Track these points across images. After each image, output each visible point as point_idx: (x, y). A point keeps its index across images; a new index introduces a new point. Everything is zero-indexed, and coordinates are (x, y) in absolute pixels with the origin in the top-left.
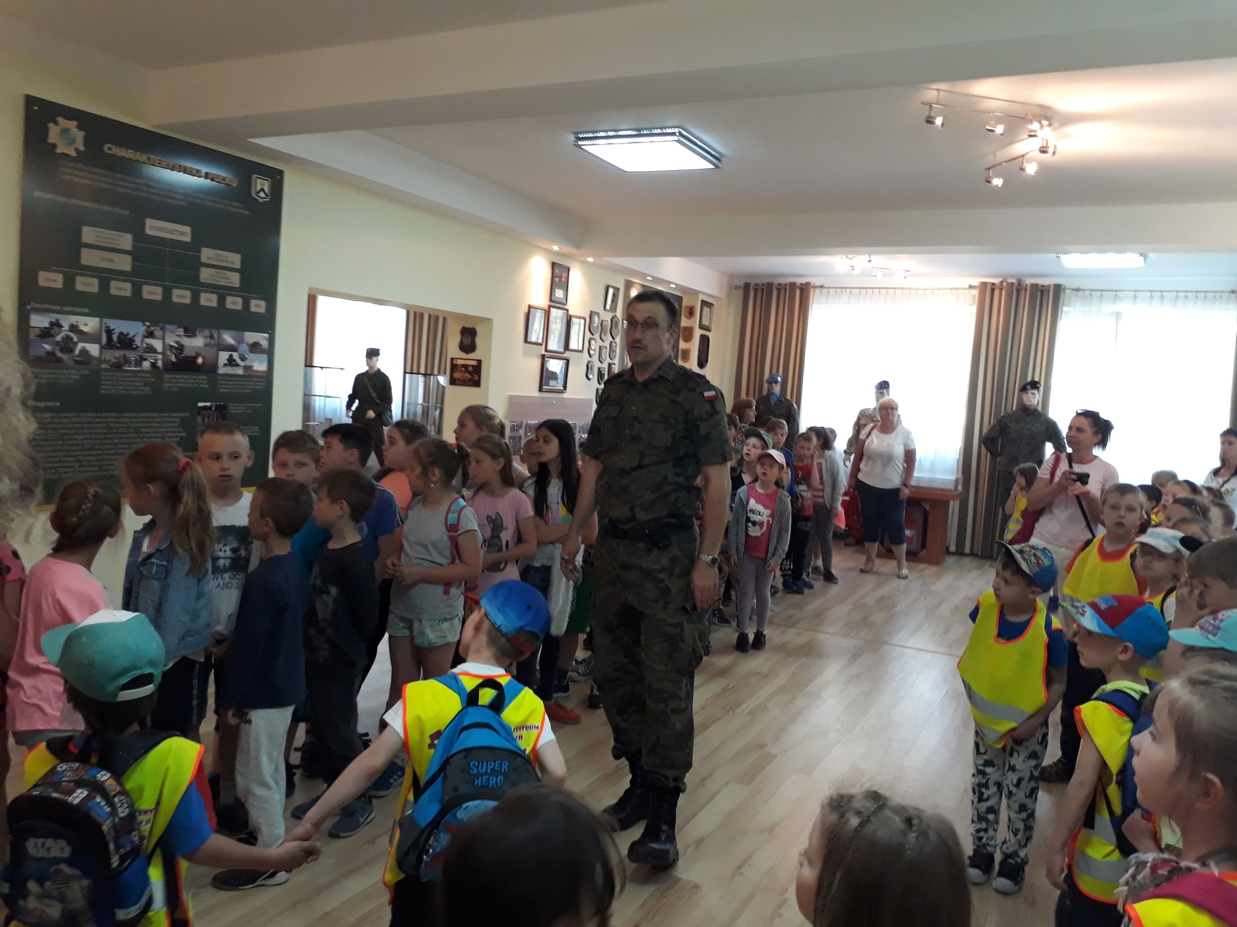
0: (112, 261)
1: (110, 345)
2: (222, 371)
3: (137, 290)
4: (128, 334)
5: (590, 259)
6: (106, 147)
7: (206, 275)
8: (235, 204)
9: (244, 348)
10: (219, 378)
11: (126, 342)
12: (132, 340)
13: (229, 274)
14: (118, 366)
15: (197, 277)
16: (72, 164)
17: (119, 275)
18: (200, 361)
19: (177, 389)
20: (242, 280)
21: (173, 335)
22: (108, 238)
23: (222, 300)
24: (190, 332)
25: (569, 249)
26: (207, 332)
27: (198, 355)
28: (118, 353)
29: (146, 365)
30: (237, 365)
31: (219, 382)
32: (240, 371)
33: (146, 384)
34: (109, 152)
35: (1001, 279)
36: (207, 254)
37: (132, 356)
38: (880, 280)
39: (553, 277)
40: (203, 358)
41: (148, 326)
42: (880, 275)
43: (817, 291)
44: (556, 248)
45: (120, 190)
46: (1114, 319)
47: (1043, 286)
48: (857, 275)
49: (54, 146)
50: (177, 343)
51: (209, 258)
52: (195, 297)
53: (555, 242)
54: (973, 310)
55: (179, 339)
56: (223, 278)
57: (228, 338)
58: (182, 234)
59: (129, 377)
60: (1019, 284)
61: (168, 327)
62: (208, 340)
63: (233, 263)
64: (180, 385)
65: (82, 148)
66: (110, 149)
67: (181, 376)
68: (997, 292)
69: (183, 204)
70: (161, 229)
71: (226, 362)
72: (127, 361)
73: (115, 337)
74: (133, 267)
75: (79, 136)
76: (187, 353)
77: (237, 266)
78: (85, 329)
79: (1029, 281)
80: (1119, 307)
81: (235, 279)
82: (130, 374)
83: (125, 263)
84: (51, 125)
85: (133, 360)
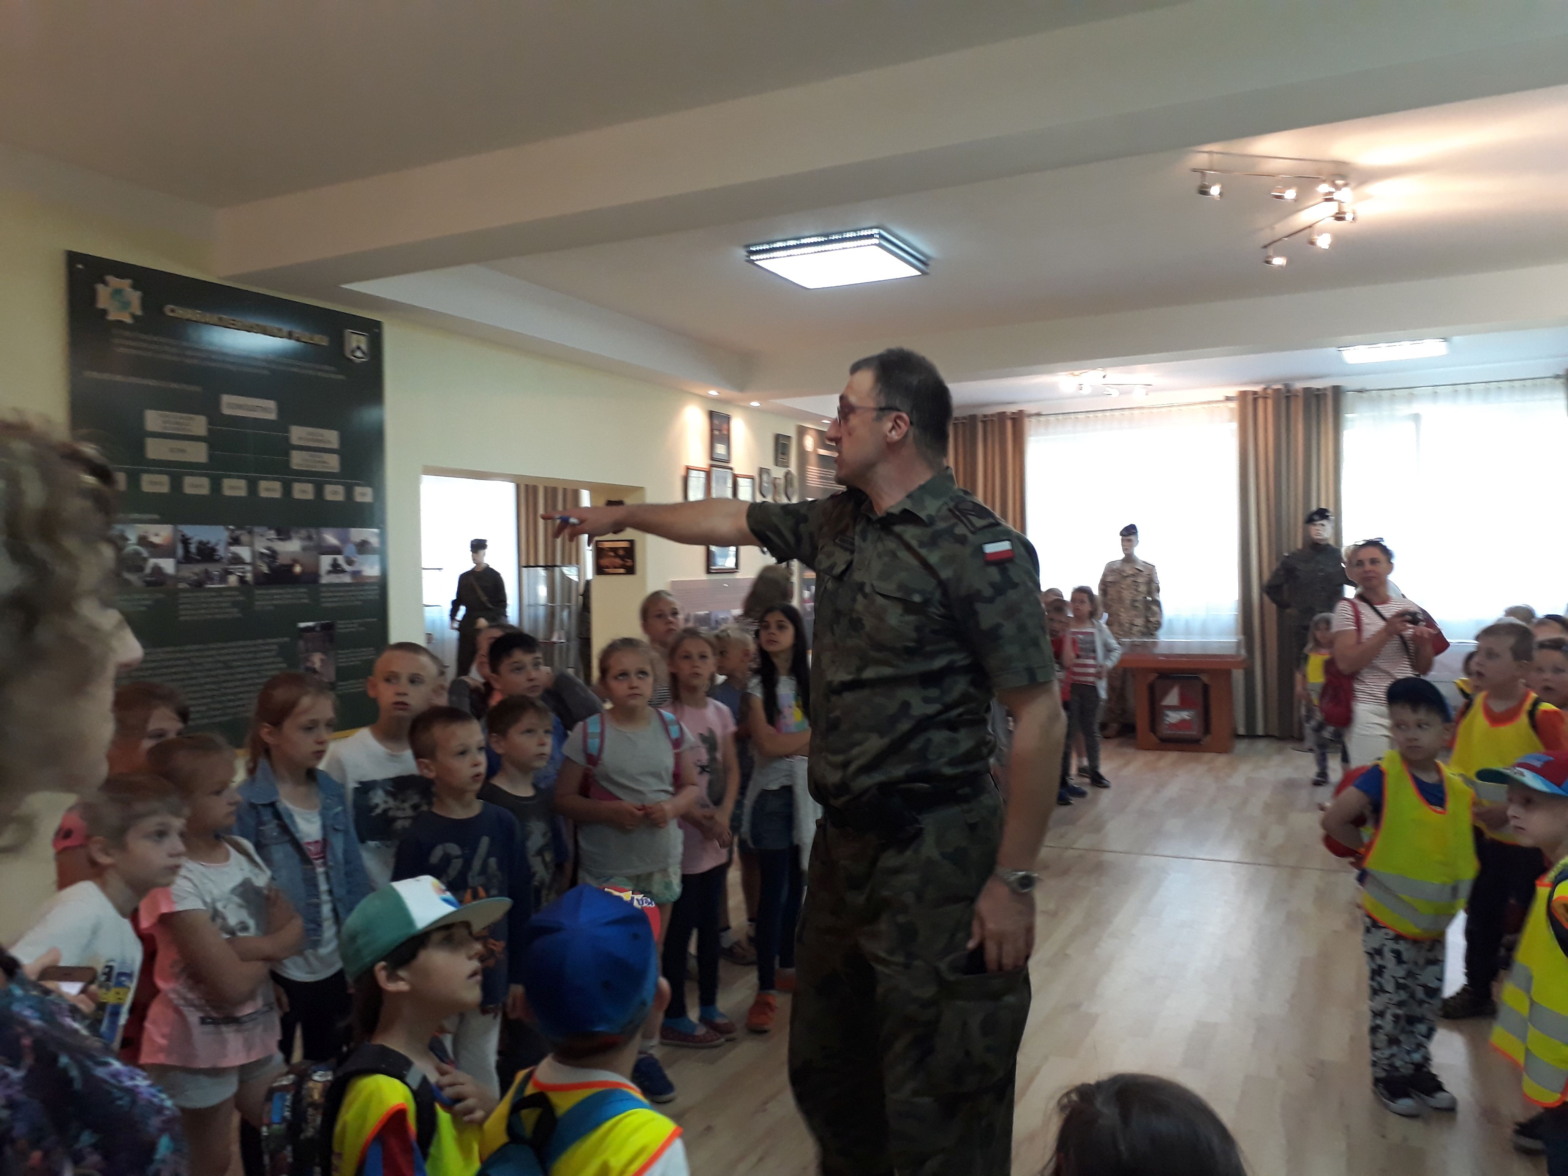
0: (182, 451)
1: (188, 559)
2: (325, 579)
3: (216, 486)
4: (208, 543)
5: (755, 404)
6: (168, 309)
7: (298, 460)
8: (326, 367)
9: (350, 549)
10: (324, 589)
11: (207, 553)
12: (213, 550)
13: (326, 457)
14: (198, 585)
15: (287, 463)
16: (127, 333)
17: (193, 468)
18: (298, 569)
19: (271, 608)
20: (343, 463)
21: (264, 539)
22: (177, 423)
23: (319, 491)
24: (284, 535)
25: (729, 393)
26: (304, 532)
27: (296, 561)
28: (198, 568)
29: (233, 580)
30: (343, 571)
31: (323, 594)
32: (347, 579)
33: (235, 604)
34: (172, 314)
35: (1262, 386)
36: (298, 434)
37: (215, 569)
38: (1115, 399)
39: (712, 430)
40: (302, 565)
41: (232, 530)
42: (1115, 393)
43: (1034, 420)
44: (713, 393)
45: (188, 361)
46: (1411, 425)
47: (1318, 390)
48: (1088, 396)
49: (104, 312)
50: (268, 548)
51: (300, 438)
52: (287, 489)
53: (714, 385)
54: (1233, 427)
55: (270, 544)
56: (319, 462)
57: (330, 538)
58: (265, 410)
59: (212, 597)
60: (1288, 391)
61: (257, 529)
62: (306, 543)
63: (329, 442)
64: (275, 602)
65: (139, 313)
66: (173, 311)
67: (274, 591)
68: (1260, 402)
69: (266, 372)
70: (240, 407)
71: (330, 568)
72: (208, 577)
73: (193, 548)
74: (211, 457)
75: (135, 297)
76: (282, 560)
77: (335, 445)
78: (156, 540)
79: (1299, 385)
80: (1417, 407)
81: (333, 463)
82: (213, 594)
83: (199, 453)
84: (100, 288)
85: (216, 575)
